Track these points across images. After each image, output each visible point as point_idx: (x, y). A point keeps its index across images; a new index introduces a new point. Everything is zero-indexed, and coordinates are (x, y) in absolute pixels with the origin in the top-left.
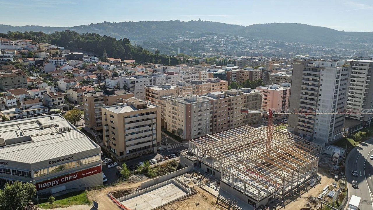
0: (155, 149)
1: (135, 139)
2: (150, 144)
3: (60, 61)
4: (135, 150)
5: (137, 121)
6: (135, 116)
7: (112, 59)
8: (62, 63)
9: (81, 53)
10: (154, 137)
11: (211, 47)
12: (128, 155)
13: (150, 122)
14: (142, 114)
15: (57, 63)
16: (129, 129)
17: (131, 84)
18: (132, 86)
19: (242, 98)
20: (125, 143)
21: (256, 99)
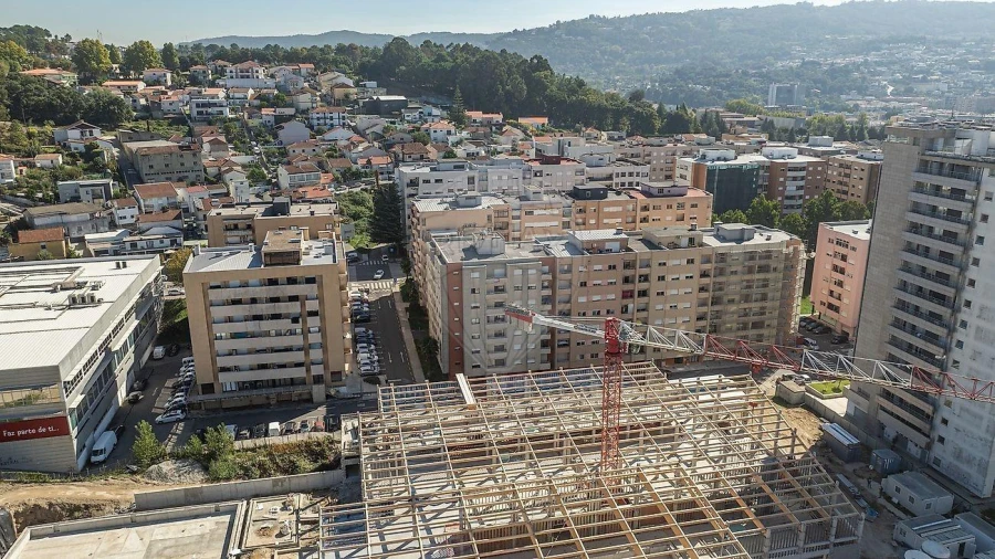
0: (318, 391)
1: (250, 352)
2: (299, 373)
3: (332, 119)
4: (254, 385)
5: (254, 301)
6: (245, 285)
7: (478, 115)
8: (336, 122)
9: (403, 98)
10: (316, 354)
11: (893, 82)
12: (226, 395)
13: (295, 308)
14: (273, 282)
15: (322, 121)
16: (230, 320)
17: (408, 186)
18: (413, 192)
19: (690, 261)
20: (214, 362)
21: (763, 269)
